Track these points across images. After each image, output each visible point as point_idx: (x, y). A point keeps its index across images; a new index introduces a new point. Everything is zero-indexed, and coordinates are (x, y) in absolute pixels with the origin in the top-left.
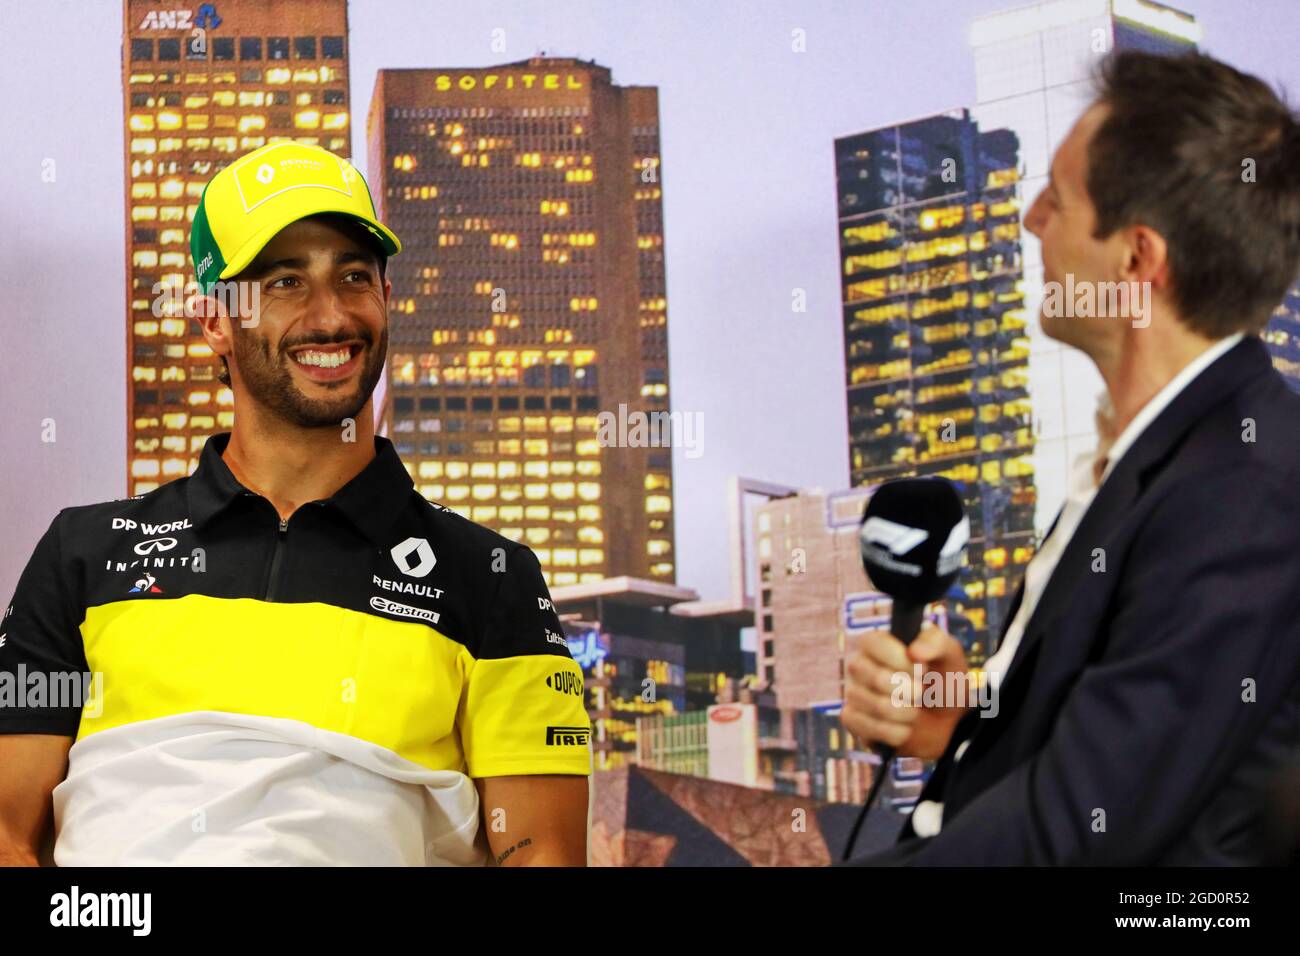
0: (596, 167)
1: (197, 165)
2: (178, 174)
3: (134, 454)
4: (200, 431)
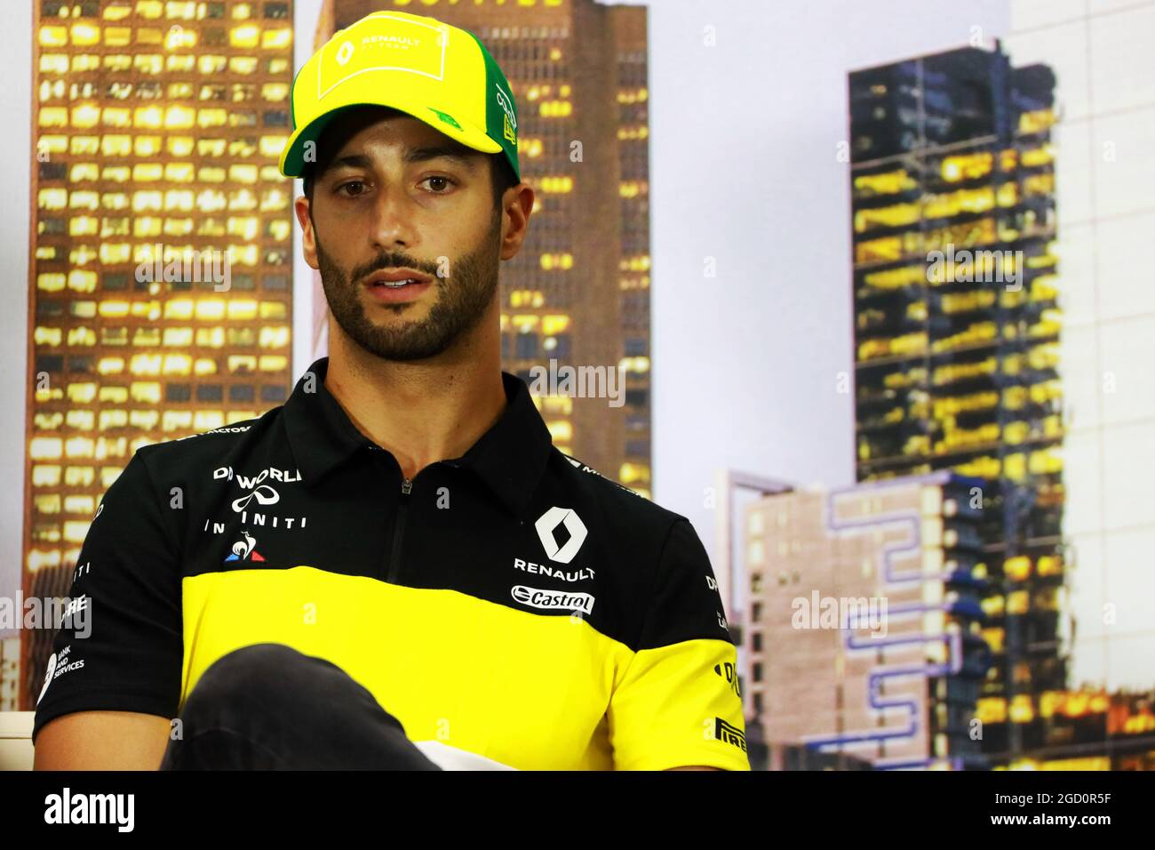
0: (575, 99)
1: (115, 89)
2: (94, 97)
3: (33, 431)
4: (110, 405)
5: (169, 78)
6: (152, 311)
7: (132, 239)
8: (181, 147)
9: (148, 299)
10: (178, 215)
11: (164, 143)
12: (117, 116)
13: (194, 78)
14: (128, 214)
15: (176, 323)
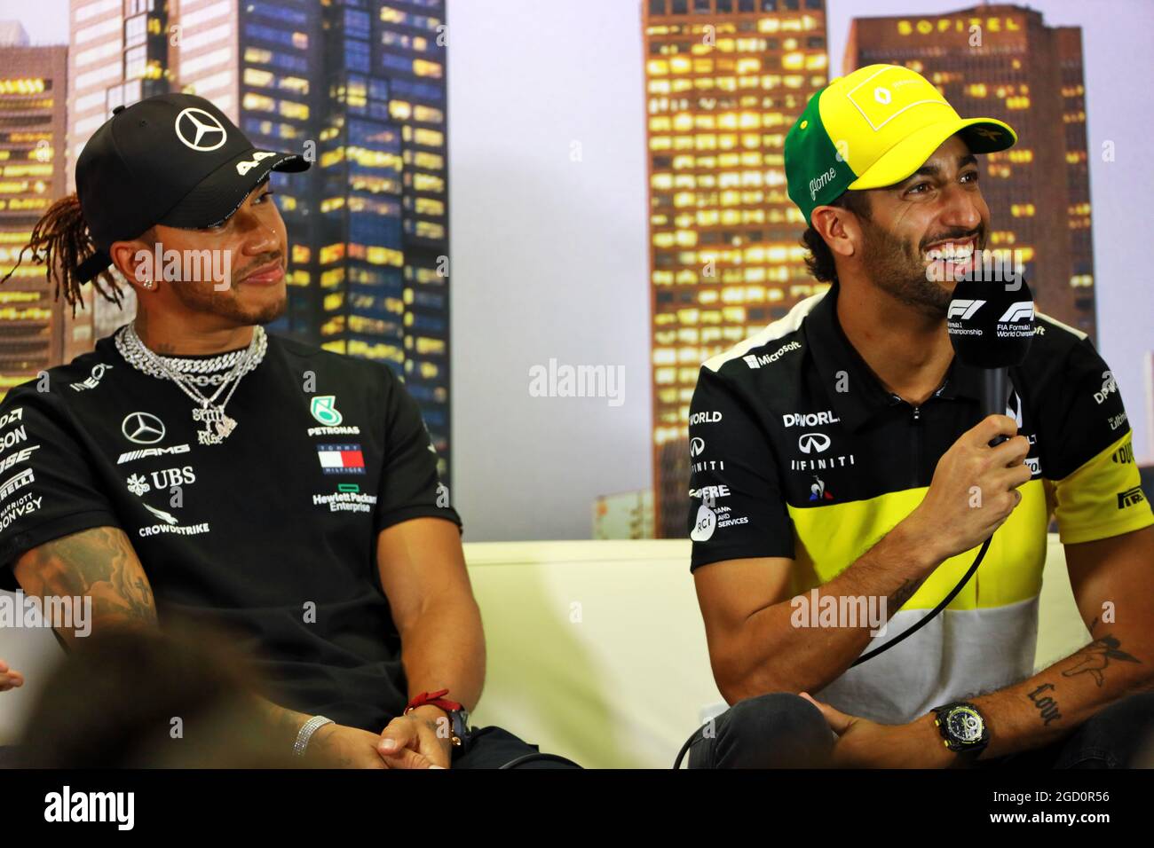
0: (1031, 96)
1: (703, 102)
2: (688, 109)
3: (656, 345)
4: (709, 325)
5: (742, 92)
6: (735, 257)
7: (720, 208)
8: (751, 141)
9: (732, 248)
10: (751, 189)
11: (740, 140)
12: (705, 122)
13: (759, 92)
14: (717, 190)
15: (753, 265)
